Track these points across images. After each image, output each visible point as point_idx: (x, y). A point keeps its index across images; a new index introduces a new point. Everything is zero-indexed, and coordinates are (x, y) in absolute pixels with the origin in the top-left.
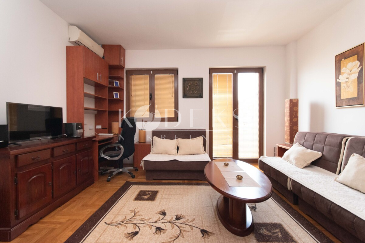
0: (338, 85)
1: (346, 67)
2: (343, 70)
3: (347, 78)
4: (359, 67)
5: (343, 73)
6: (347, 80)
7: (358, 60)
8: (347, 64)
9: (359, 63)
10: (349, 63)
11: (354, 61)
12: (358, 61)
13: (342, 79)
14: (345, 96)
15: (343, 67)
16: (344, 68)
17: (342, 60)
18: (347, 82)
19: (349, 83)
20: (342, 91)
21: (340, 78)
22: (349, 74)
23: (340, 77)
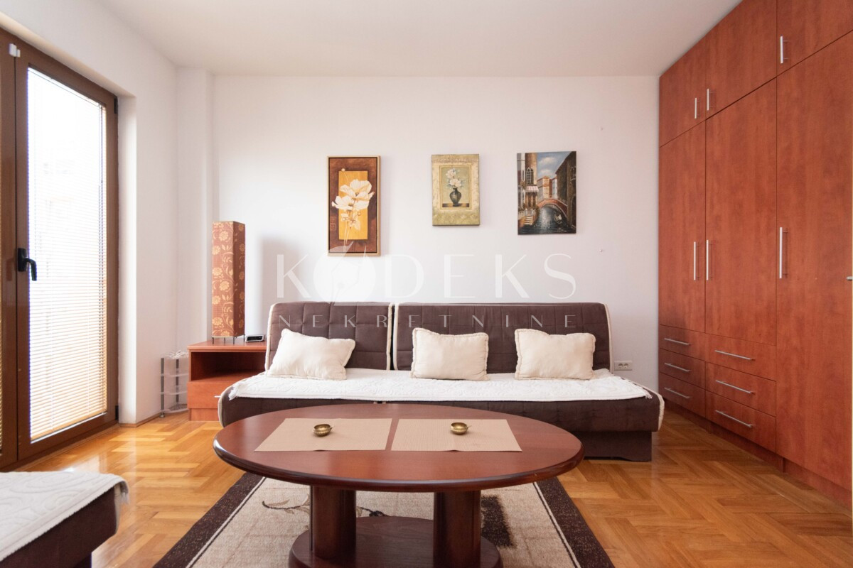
0: (333, 212)
1: (348, 185)
2: (342, 188)
3: (351, 205)
4: (371, 192)
5: (343, 195)
6: (350, 208)
7: (369, 180)
8: (350, 180)
9: (370, 187)
10: (354, 180)
11: (362, 179)
12: (368, 182)
13: (340, 203)
14: (345, 234)
15: (344, 184)
16: (345, 186)
17: (341, 170)
18: (349, 211)
19: (354, 215)
20: (341, 226)
21: (336, 201)
22: (355, 199)
23: (338, 199)
